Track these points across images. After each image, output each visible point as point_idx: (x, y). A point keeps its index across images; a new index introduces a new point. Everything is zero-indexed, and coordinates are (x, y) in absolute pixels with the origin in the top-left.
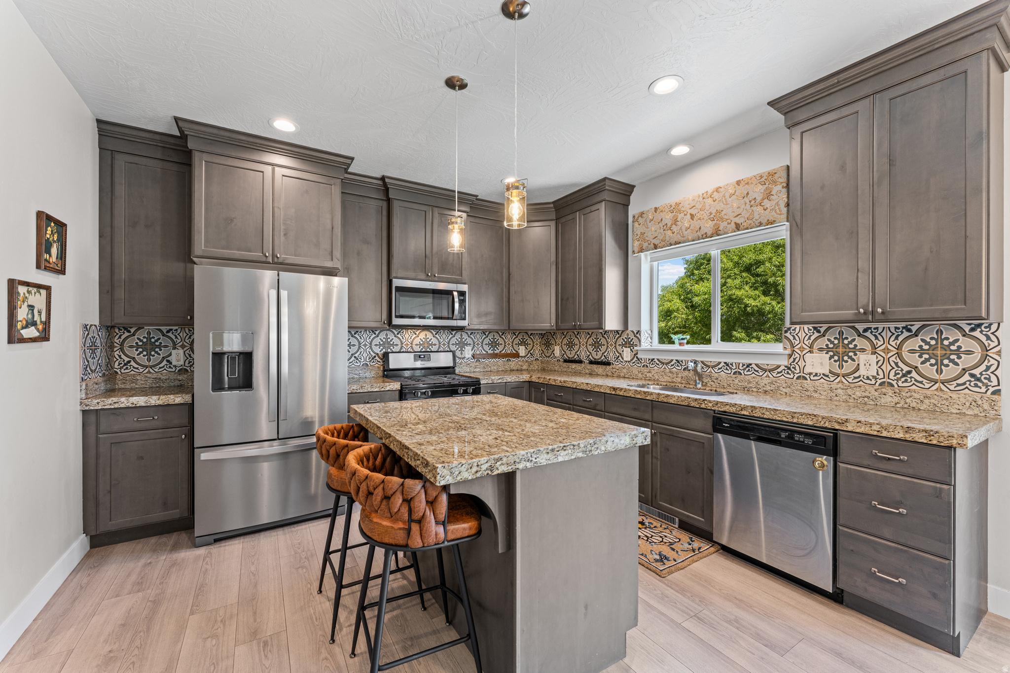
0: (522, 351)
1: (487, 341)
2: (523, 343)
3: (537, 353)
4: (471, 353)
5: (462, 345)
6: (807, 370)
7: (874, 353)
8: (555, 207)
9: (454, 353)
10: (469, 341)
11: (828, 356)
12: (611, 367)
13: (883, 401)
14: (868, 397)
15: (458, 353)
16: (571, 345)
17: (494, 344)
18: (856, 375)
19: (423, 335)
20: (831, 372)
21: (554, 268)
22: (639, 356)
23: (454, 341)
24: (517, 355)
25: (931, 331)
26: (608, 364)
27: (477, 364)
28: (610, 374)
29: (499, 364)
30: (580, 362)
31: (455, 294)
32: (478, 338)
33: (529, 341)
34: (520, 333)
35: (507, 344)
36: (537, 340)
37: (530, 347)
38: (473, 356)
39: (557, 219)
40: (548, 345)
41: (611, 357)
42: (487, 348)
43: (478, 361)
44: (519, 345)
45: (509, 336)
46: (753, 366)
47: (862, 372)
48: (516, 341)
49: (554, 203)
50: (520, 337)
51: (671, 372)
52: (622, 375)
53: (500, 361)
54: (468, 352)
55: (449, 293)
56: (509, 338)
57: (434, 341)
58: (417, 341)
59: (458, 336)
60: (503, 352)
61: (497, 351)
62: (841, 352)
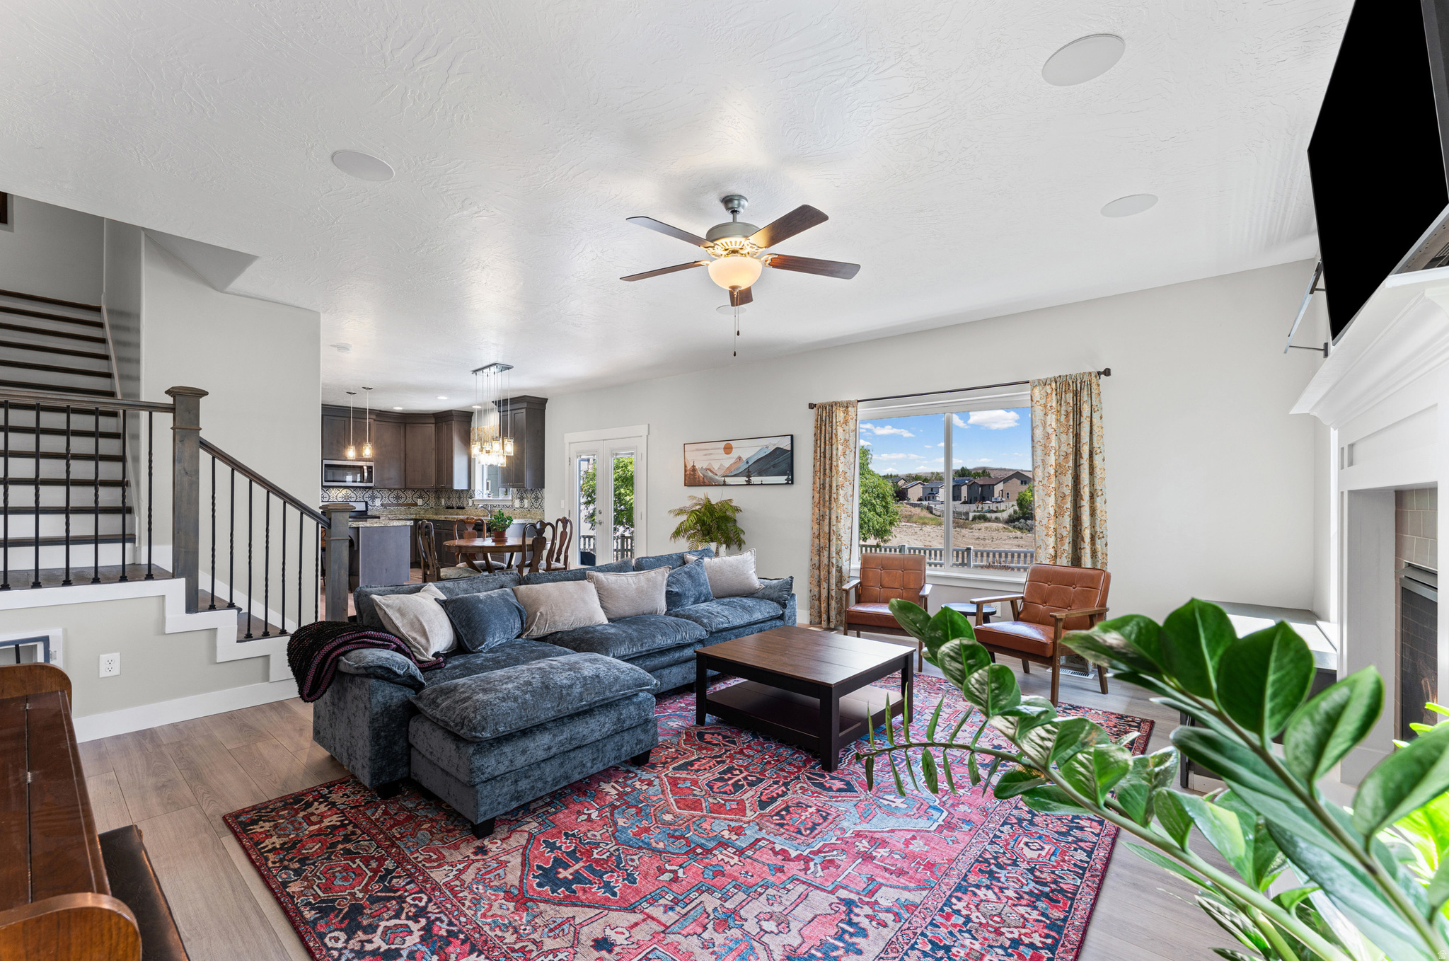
0: (420, 502)
1: (392, 495)
2: (421, 497)
3: (432, 503)
4: (380, 503)
5: (373, 498)
6: (515, 507)
7: (527, 499)
8: (434, 416)
9: (366, 503)
10: (378, 495)
11: (519, 501)
12: (464, 510)
13: (528, 516)
14: (525, 515)
15: (370, 503)
16: (449, 498)
17: (397, 498)
19: (344, 491)
20: (520, 507)
21: (434, 452)
22: (476, 503)
23: (367, 495)
24: (416, 505)
25: (535, 491)
26: (464, 508)
27: (385, 510)
28: (464, 514)
29: (401, 510)
30: (453, 508)
31: (365, 468)
32: (385, 493)
33: (426, 496)
34: (418, 490)
35: (408, 497)
36: (433, 495)
37: (426, 500)
38: (382, 505)
39: (436, 423)
40: (438, 498)
41: (465, 506)
42: (392, 500)
43: (385, 508)
44: (417, 498)
46: (505, 506)
48: (416, 495)
49: (432, 414)
50: (418, 493)
51: (483, 511)
52: (468, 514)
53: (403, 508)
54: (378, 502)
55: (361, 467)
56: (409, 493)
57: (353, 495)
58: (341, 495)
59: (370, 492)
60: (405, 503)
61: (400, 502)
62: (522, 499)
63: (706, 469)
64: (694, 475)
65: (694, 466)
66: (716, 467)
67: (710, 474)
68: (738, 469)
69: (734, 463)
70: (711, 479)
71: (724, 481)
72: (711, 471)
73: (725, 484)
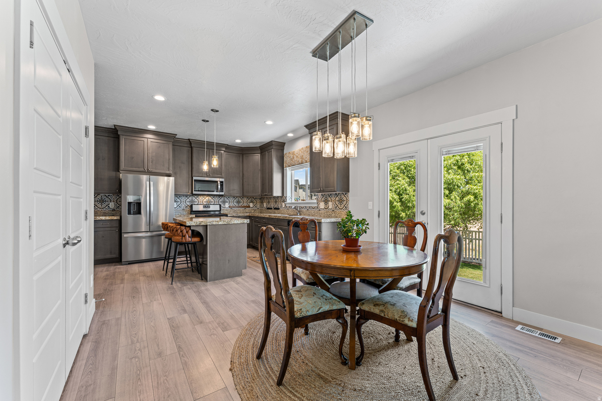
0: (251, 205)
1: (235, 201)
2: (252, 202)
3: (258, 206)
4: (228, 205)
5: (224, 202)
6: (320, 208)
7: (331, 202)
8: (260, 148)
9: (220, 205)
10: (227, 200)
11: (324, 203)
12: (279, 210)
13: (332, 215)
14: (330, 215)
15: (222, 205)
16: (269, 202)
17: (238, 202)
18: (328, 208)
19: (207, 198)
20: (324, 208)
21: (260, 172)
22: (286, 205)
23: (221, 200)
24: (249, 207)
25: (340, 195)
26: (278, 209)
27: (231, 210)
28: (279, 213)
29: (241, 210)
30: (271, 209)
31: (219, 182)
32: (231, 199)
33: (255, 201)
34: (250, 197)
35: (245, 202)
36: (259, 201)
37: (255, 204)
38: (229, 207)
39: (261, 153)
40: (262, 203)
41: (280, 207)
42: (235, 204)
43: (231, 209)
44: (250, 202)
45: (245, 199)
46: (311, 207)
47: (329, 208)
48: (249, 201)
49: (259, 147)
50: (250, 199)
51: (294, 211)
52: (282, 213)
53: (241, 209)
54: (227, 205)
55: (217, 182)
56: (245, 200)
57: (212, 201)
58: (205, 200)
59: (223, 199)
60: (243, 205)
61: (240, 205)
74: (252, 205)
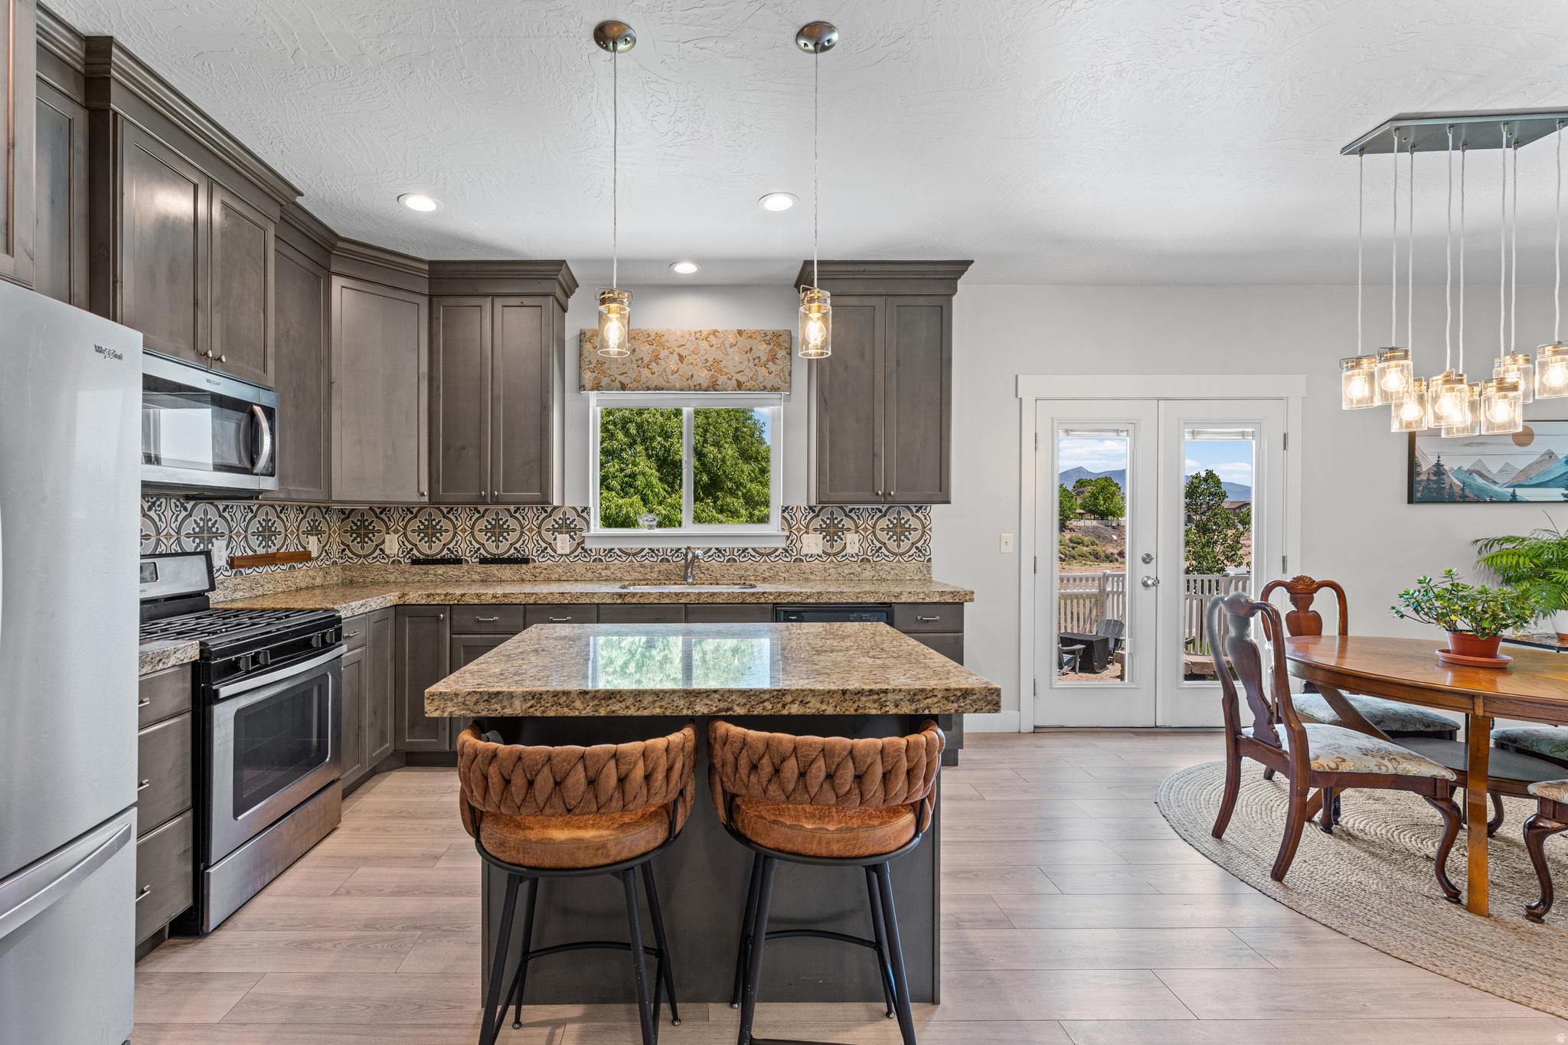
0: (313, 545)
1: (254, 526)
2: (314, 530)
3: (336, 549)
4: (226, 555)
5: (207, 536)
6: (804, 552)
7: (857, 532)
8: (430, 272)
9: (208, 558)
11: (822, 536)
12: (531, 565)
13: (864, 575)
14: (853, 574)
16: (430, 532)
17: (267, 533)
18: (844, 553)
20: (824, 552)
21: (425, 386)
22: (587, 546)
24: (305, 556)
25: (893, 512)
26: (525, 561)
27: (239, 580)
28: (528, 577)
29: (278, 576)
30: (458, 561)
32: (238, 519)
33: (324, 526)
34: (310, 507)
35: (289, 533)
36: (336, 524)
37: (324, 538)
38: (230, 563)
39: (431, 298)
40: (363, 532)
41: (530, 549)
42: (254, 542)
43: (238, 573)
44: (308, 533)
45: (292, 515)
46: (750, 550)
47: (849, 550)
48: (304, 526)
49: (431, 263)
50: (310, 517)
52: (555, 576)
53: (277, 572)
56: (292, 518)
60: (282, 550)
61: (272, 550)
62: (832, 532)
63: (1470, 472)
64: (1440, 482)
65: (1438, 465)
66: (1493, 467)
67: (1480, 481)
68: (1545, 474)
69: (1537, 463)
70: (1481, 489)
71: (1514, 495)
72: (1481, 475)
73: (1514, 500)
74: (316, 547)
